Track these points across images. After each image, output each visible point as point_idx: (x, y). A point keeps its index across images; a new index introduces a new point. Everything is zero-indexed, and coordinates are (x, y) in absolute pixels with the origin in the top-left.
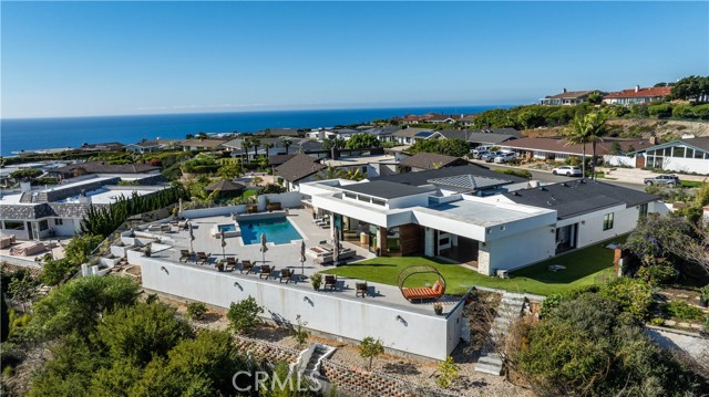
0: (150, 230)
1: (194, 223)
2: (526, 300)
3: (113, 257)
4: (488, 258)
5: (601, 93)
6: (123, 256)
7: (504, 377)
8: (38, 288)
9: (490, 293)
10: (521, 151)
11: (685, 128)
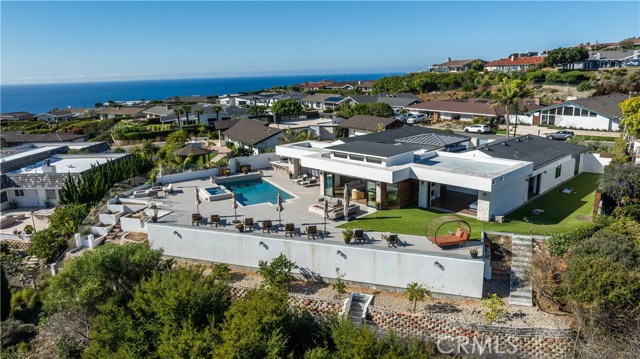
0: (136, 197)
1: (176, 187)
2: (533, 241)
3: (102, 225)
4: (488, 206)
5: (482, 62)
6: (114, 223)
7: (537, 308)
8: (24, 261)
9: (500, 236)
10: (428, 113)
11: (557, 91)
